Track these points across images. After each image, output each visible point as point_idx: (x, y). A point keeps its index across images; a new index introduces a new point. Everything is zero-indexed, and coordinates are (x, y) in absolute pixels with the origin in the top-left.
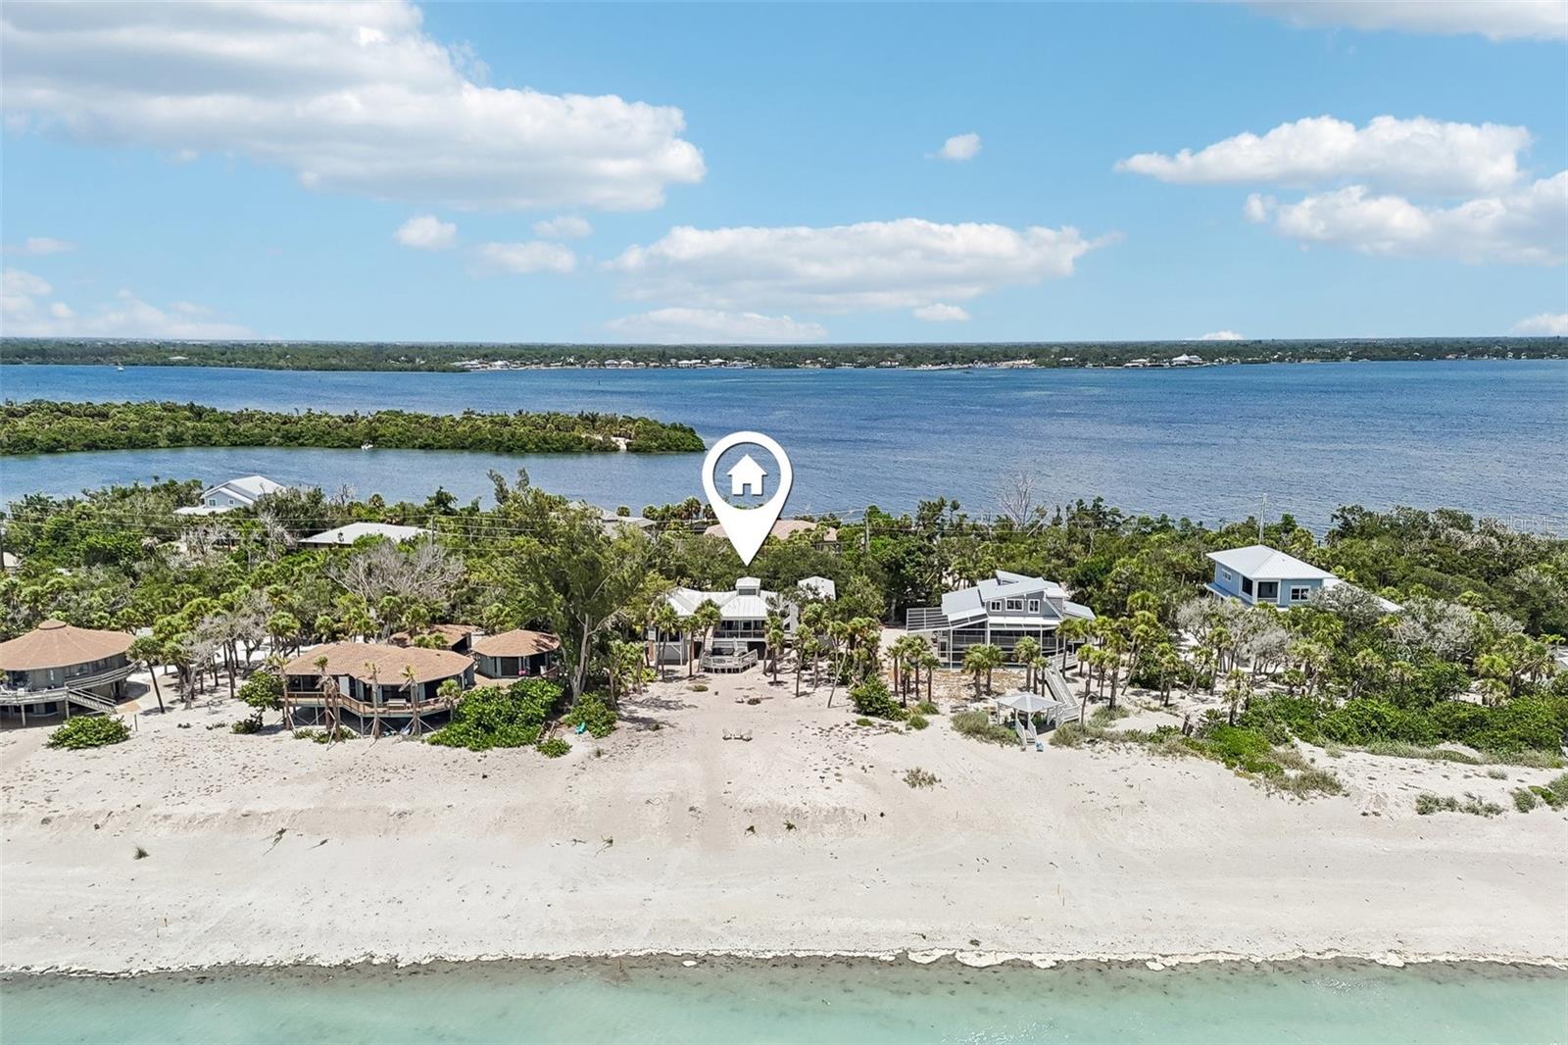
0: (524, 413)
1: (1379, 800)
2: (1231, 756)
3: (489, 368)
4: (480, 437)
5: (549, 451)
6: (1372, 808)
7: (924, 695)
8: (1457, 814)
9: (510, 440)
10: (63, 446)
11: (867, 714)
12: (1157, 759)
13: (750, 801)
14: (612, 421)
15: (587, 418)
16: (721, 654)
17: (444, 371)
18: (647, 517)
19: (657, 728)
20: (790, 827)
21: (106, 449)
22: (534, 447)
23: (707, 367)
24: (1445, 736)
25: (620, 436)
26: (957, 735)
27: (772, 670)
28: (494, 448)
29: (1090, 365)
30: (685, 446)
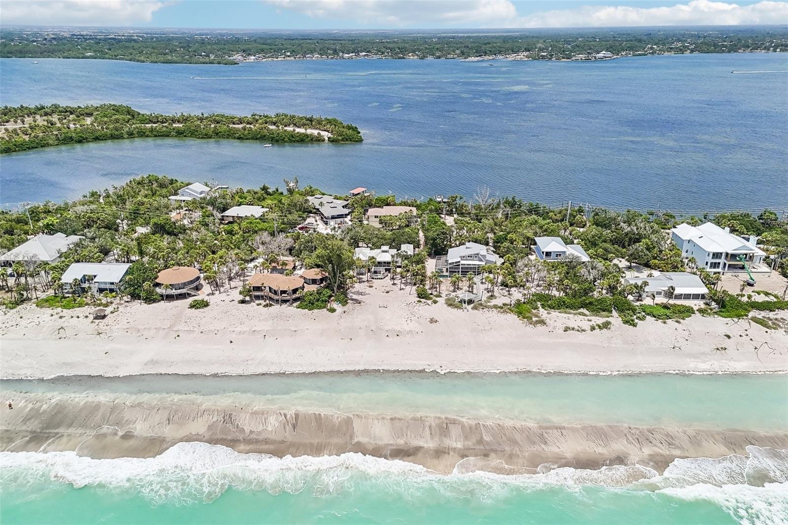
1: (554, 328)
2: (520, 314)
3: (247, 61)
6: (552, 330)
7: (438, 290)
8: (574, 331)
10: (84, 139)
11: (420, 298)
12: (499, 314)
13: (387, 328)
16: (377, 273)
17: (226, 64)
19: (360, 303)
20: (398, 335)
21: (102, 140)
23: (359, 60)
24: (582, 307)
26: (445, 306)
27: (393, 279)
29: (554, 59)
30: (354, 139)
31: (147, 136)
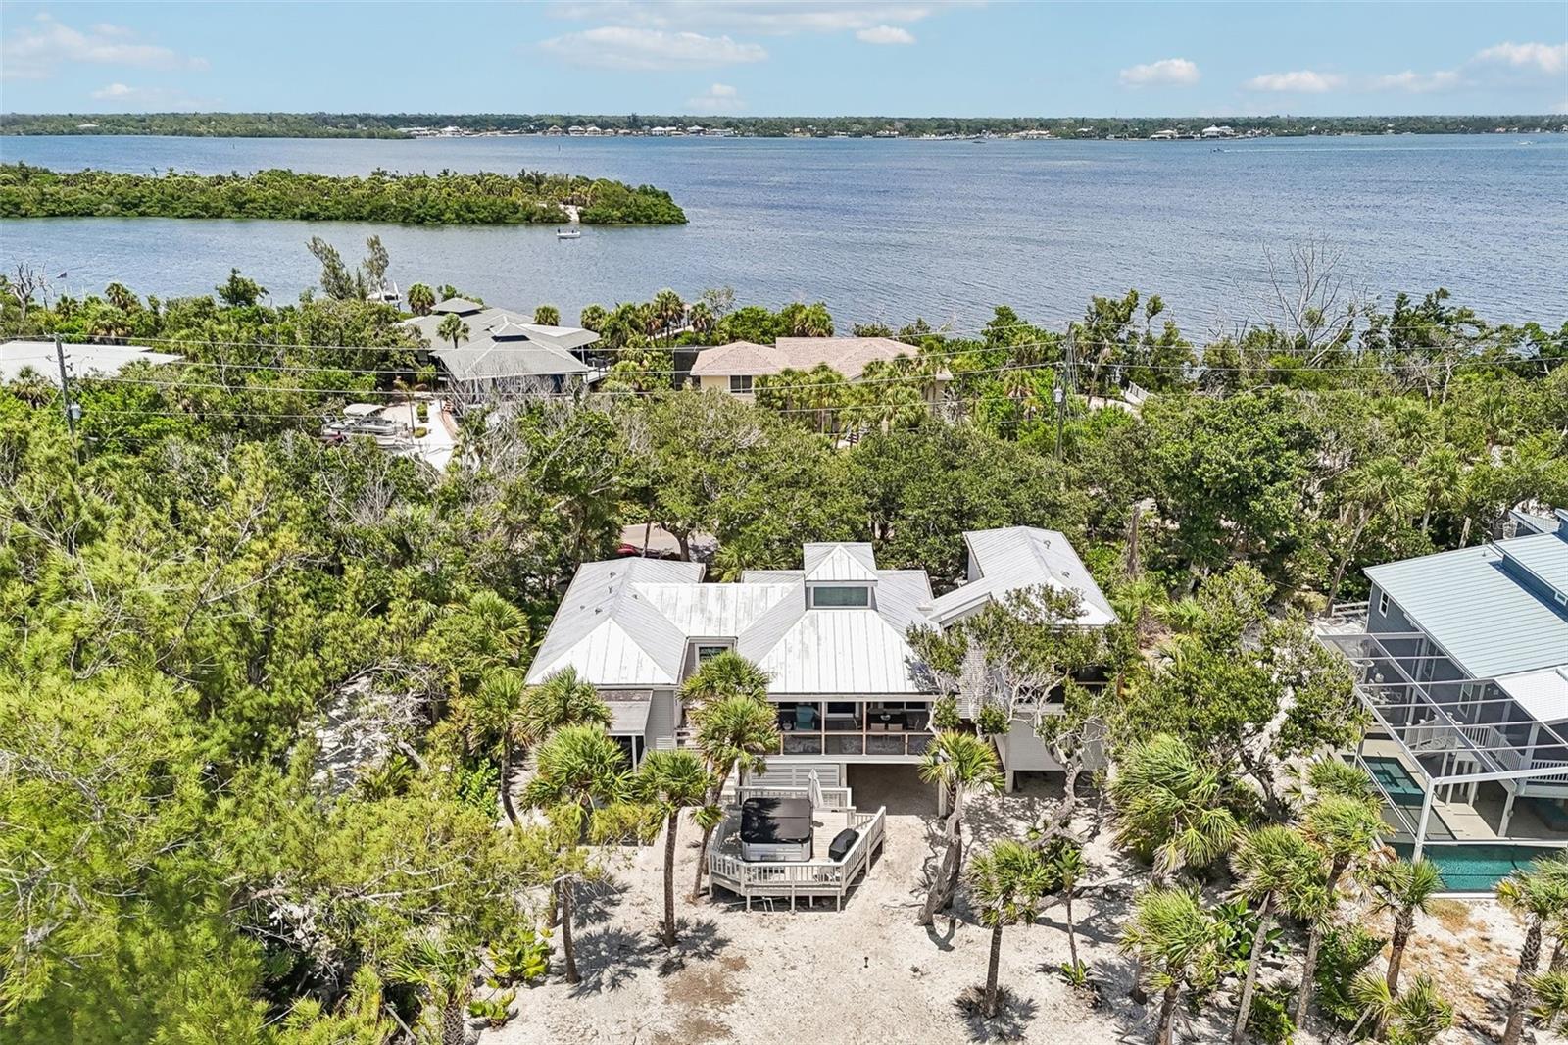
0: (450, 174)
4: (381, 203)
5: (474, 222)
9: (420, 207)
14: (560, 184)
15: (530, 179)
17: (386, 139)
18: (588, 327)
22: (453, 216)
23: (684, 135)
25: (572, 203)
28: (400, 218)
29: (1111, 137)
30: (659, 217)
31: (25, 215)
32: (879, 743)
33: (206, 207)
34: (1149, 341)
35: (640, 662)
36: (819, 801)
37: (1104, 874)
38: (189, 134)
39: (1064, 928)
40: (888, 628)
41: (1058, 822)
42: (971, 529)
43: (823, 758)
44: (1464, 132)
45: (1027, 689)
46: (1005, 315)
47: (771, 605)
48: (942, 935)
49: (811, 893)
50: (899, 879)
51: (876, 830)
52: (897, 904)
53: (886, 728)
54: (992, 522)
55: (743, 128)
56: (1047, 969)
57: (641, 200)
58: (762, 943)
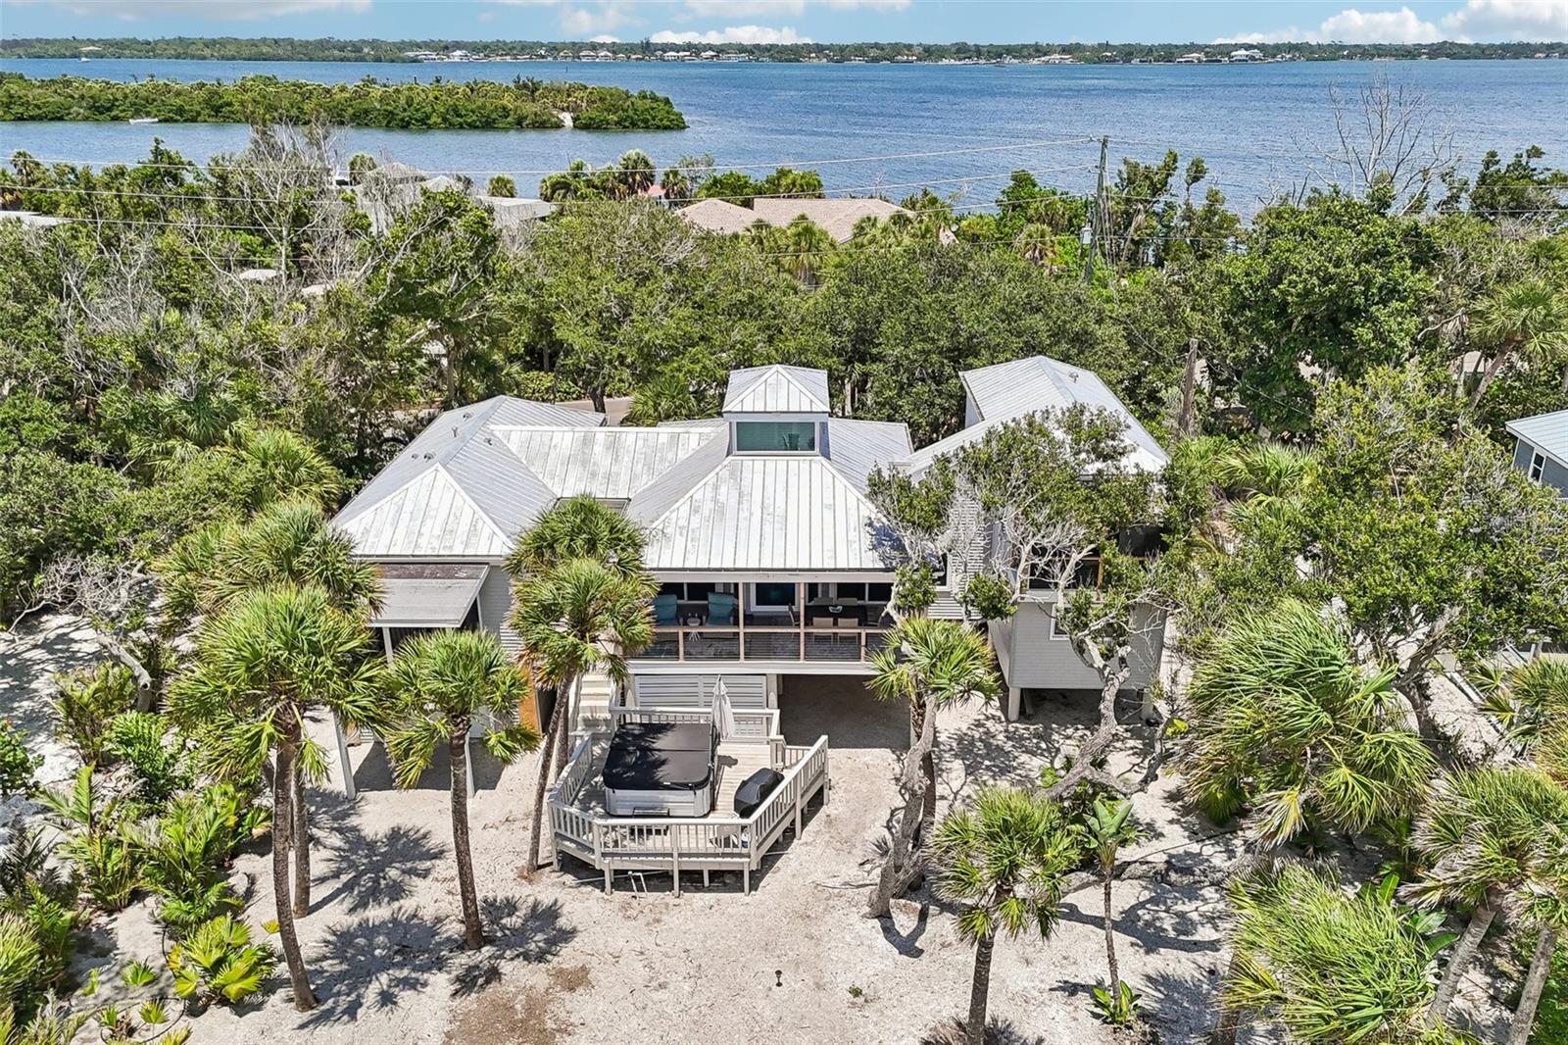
0: (443, 82)
3: (446, 60)
4: (364, 106)
5: (461, 127)
9: (405, 110)
14: (556, 90)
15: (525, 86)
17: (392, 62)
18: (547, 199)
22: (439, 120)
25: (567, 109)
28: (384, 122)
29: (1136, 61)
30: (657, 122)
32: (821, 646)
33: (180, 111)
34: (1188, 216)
35: (474, 525)
36: (729, 727)
37: (1159, 835)
38: (193, 57)
39: (1098, 922)
40: (841, 480)
41: (1088, 759)
42: (970, 367)
43: (742, 666)
44: (1503, 57)
45: (1044, 550)
46: (1022, 181)
47: (682, 455)
48: (904, 933)
49: (706, 865)
50: (847, 844)
51: (812, 772)
52: (837, 882)
53: (835, 624)
54: (996, 355)
55: (757, 53)
56: (1072, 989)
57: (639, 103)
58: (621, 943)
